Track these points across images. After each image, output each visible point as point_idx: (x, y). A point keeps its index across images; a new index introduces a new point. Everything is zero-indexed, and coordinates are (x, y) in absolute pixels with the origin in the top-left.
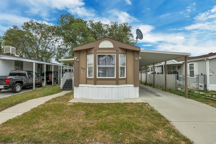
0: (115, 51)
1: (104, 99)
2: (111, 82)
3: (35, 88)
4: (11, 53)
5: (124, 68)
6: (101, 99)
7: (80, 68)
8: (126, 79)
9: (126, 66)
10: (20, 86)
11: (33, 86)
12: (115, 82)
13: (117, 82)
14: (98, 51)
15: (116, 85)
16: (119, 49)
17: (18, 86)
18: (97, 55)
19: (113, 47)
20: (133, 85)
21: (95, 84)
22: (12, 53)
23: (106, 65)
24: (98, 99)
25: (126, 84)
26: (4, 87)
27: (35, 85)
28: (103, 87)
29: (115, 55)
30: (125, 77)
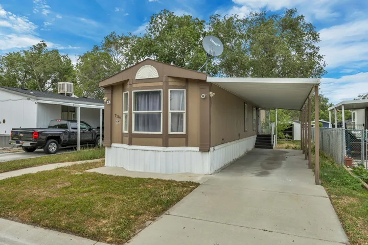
0: (161, 84)
1: (142, 170)
2: (155, 140)
3: (81, 149)
4: (66, 92)
5: (182, 115)
6: (138, 170)
7: (114, 116)
8: (185, 136)
9: (185, 111)
10: (55, 145)
11: (77, 145)
12: (160, 140)
13: (166, 140)
14: (134, 85)
15: (163, 146)
16: (170, 80)
17: (53, 144)
18: (133, 92)
19: (158, 76)
20: (197, 149)
21: (130, 143)
22: (68, 92)
23: (148, 110)
24: (133, 170)
25: (187, 145)
26: (31, 144)
27: (81, 144)
28: (142, 150)
29: (162, 90)
30: (184, 132)
